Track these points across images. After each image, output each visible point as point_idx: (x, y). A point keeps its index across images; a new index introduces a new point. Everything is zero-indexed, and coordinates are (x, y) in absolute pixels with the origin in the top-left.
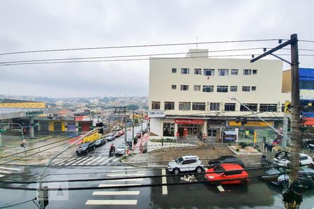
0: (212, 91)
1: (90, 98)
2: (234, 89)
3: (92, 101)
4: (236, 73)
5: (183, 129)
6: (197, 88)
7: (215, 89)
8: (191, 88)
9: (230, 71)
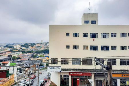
0: (97, 49)
1: (14, 44)
2: (114, 48)
3: (15, 47)
4: (115, 36)
5: (76, 79)
6: (85, 47)
7: (99, 48)
8: (81, 47)
9: (110, 35)
